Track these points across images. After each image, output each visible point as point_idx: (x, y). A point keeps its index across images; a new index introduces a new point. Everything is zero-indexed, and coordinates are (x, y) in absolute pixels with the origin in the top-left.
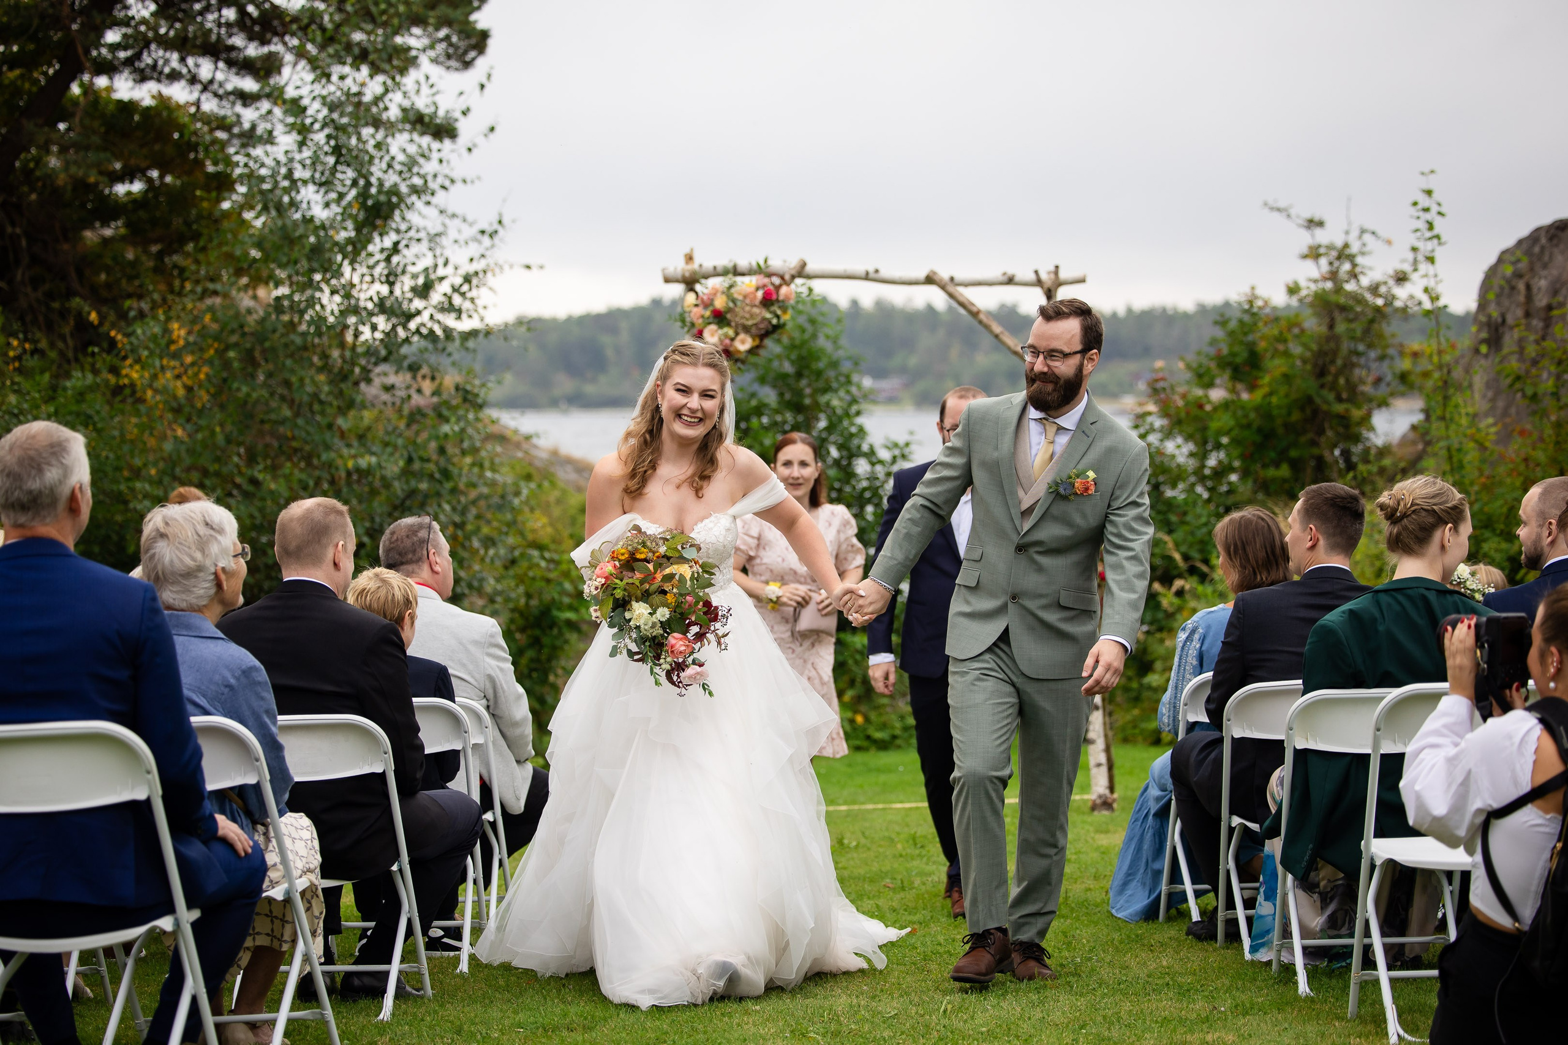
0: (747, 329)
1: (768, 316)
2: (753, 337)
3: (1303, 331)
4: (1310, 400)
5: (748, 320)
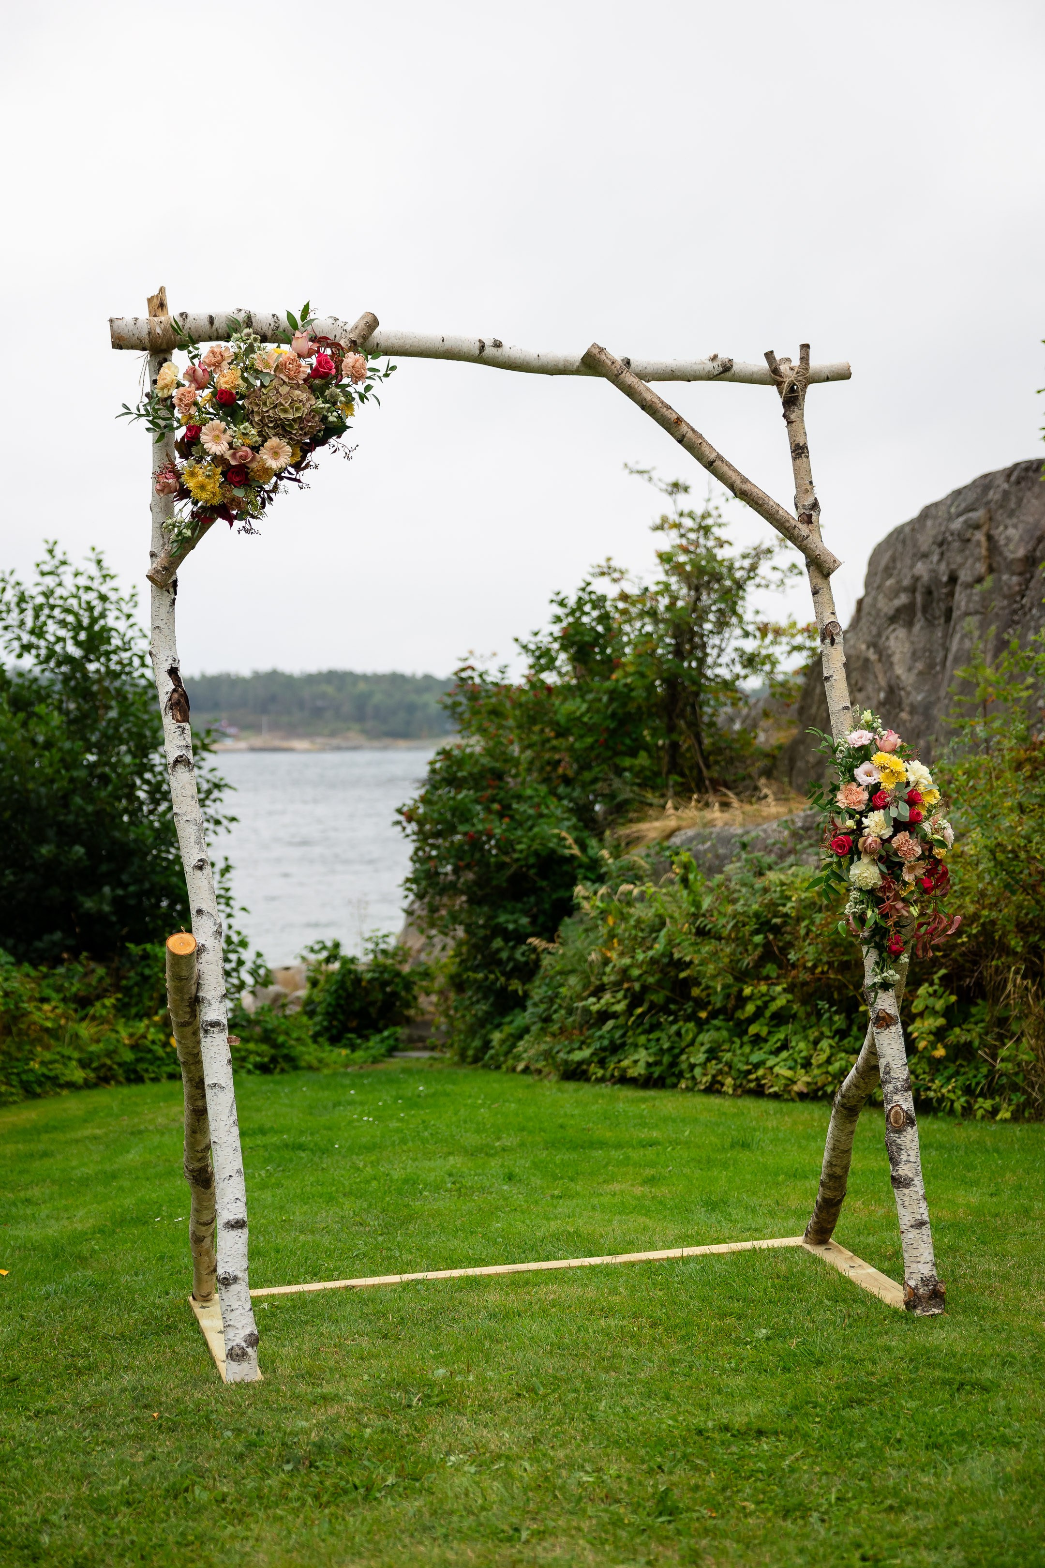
2: (295, 444)
5: (285, 411)
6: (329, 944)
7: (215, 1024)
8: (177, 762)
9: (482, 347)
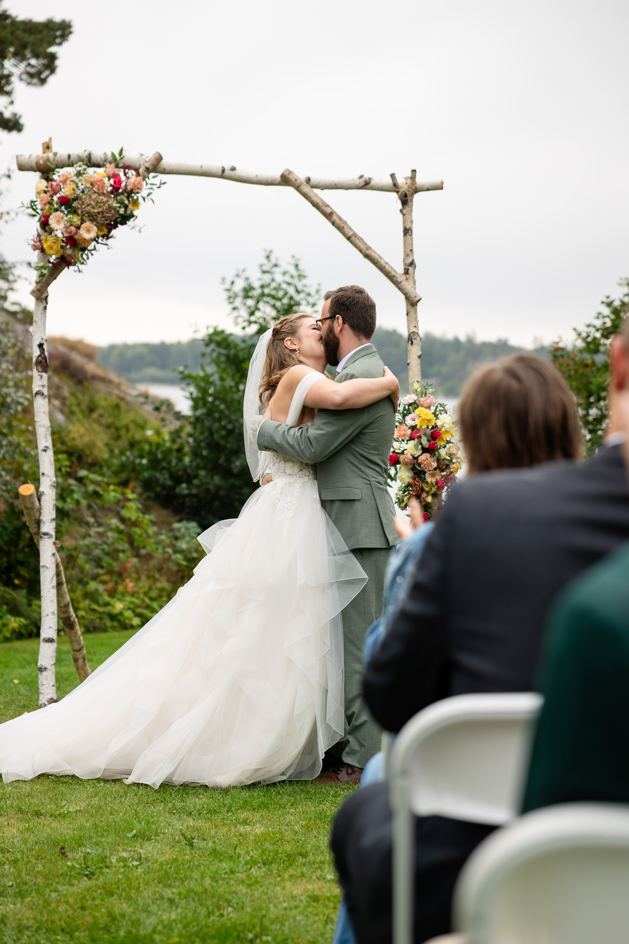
1: (115, 205)
2: (100, 226)
5: (93, 208)
7: (46, 534)
8: (37, 393)
9: (223, 171)
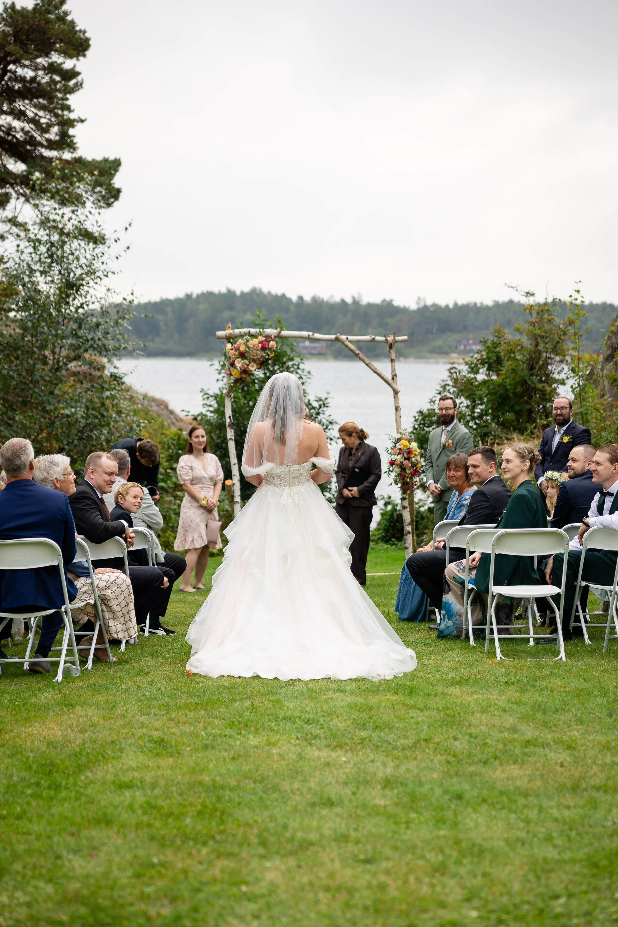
0: (254, 361)
1: (264, 355)
2: (257, 364)
3: (522, 347)
4: (525, 381)
5: (255, 356)
6: (386, 496)
7: (237, 502)
8: (230, 439)
